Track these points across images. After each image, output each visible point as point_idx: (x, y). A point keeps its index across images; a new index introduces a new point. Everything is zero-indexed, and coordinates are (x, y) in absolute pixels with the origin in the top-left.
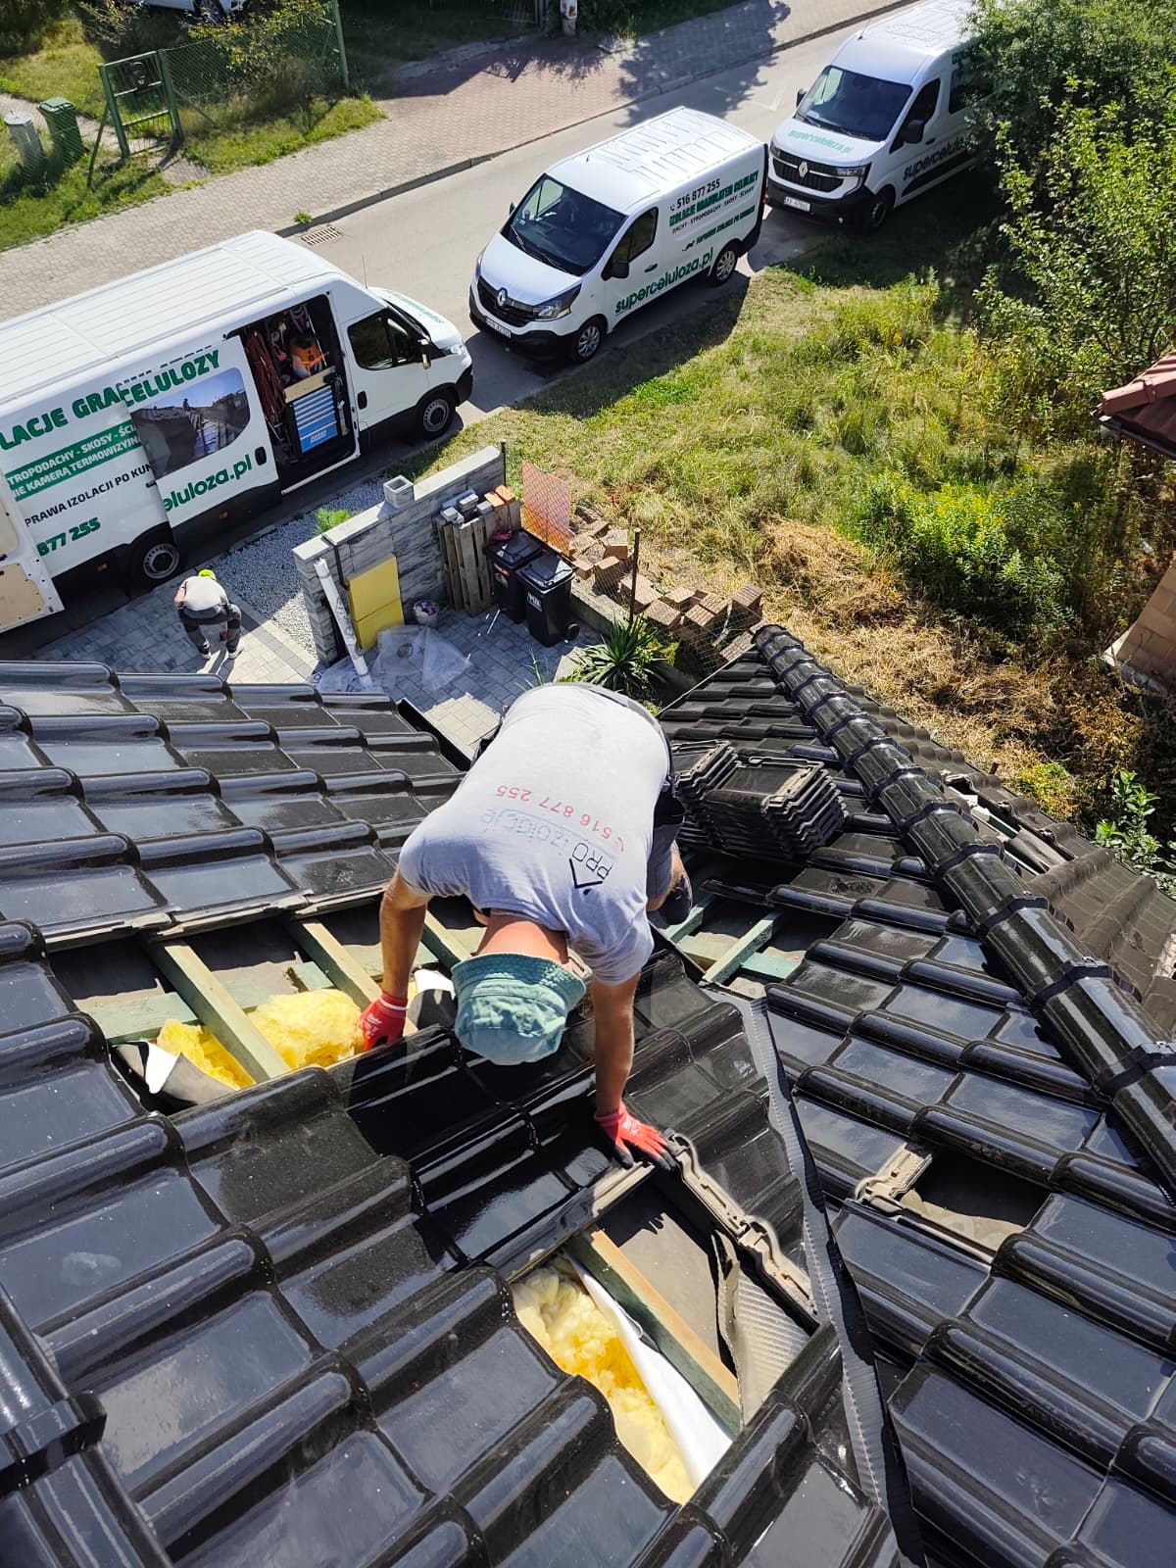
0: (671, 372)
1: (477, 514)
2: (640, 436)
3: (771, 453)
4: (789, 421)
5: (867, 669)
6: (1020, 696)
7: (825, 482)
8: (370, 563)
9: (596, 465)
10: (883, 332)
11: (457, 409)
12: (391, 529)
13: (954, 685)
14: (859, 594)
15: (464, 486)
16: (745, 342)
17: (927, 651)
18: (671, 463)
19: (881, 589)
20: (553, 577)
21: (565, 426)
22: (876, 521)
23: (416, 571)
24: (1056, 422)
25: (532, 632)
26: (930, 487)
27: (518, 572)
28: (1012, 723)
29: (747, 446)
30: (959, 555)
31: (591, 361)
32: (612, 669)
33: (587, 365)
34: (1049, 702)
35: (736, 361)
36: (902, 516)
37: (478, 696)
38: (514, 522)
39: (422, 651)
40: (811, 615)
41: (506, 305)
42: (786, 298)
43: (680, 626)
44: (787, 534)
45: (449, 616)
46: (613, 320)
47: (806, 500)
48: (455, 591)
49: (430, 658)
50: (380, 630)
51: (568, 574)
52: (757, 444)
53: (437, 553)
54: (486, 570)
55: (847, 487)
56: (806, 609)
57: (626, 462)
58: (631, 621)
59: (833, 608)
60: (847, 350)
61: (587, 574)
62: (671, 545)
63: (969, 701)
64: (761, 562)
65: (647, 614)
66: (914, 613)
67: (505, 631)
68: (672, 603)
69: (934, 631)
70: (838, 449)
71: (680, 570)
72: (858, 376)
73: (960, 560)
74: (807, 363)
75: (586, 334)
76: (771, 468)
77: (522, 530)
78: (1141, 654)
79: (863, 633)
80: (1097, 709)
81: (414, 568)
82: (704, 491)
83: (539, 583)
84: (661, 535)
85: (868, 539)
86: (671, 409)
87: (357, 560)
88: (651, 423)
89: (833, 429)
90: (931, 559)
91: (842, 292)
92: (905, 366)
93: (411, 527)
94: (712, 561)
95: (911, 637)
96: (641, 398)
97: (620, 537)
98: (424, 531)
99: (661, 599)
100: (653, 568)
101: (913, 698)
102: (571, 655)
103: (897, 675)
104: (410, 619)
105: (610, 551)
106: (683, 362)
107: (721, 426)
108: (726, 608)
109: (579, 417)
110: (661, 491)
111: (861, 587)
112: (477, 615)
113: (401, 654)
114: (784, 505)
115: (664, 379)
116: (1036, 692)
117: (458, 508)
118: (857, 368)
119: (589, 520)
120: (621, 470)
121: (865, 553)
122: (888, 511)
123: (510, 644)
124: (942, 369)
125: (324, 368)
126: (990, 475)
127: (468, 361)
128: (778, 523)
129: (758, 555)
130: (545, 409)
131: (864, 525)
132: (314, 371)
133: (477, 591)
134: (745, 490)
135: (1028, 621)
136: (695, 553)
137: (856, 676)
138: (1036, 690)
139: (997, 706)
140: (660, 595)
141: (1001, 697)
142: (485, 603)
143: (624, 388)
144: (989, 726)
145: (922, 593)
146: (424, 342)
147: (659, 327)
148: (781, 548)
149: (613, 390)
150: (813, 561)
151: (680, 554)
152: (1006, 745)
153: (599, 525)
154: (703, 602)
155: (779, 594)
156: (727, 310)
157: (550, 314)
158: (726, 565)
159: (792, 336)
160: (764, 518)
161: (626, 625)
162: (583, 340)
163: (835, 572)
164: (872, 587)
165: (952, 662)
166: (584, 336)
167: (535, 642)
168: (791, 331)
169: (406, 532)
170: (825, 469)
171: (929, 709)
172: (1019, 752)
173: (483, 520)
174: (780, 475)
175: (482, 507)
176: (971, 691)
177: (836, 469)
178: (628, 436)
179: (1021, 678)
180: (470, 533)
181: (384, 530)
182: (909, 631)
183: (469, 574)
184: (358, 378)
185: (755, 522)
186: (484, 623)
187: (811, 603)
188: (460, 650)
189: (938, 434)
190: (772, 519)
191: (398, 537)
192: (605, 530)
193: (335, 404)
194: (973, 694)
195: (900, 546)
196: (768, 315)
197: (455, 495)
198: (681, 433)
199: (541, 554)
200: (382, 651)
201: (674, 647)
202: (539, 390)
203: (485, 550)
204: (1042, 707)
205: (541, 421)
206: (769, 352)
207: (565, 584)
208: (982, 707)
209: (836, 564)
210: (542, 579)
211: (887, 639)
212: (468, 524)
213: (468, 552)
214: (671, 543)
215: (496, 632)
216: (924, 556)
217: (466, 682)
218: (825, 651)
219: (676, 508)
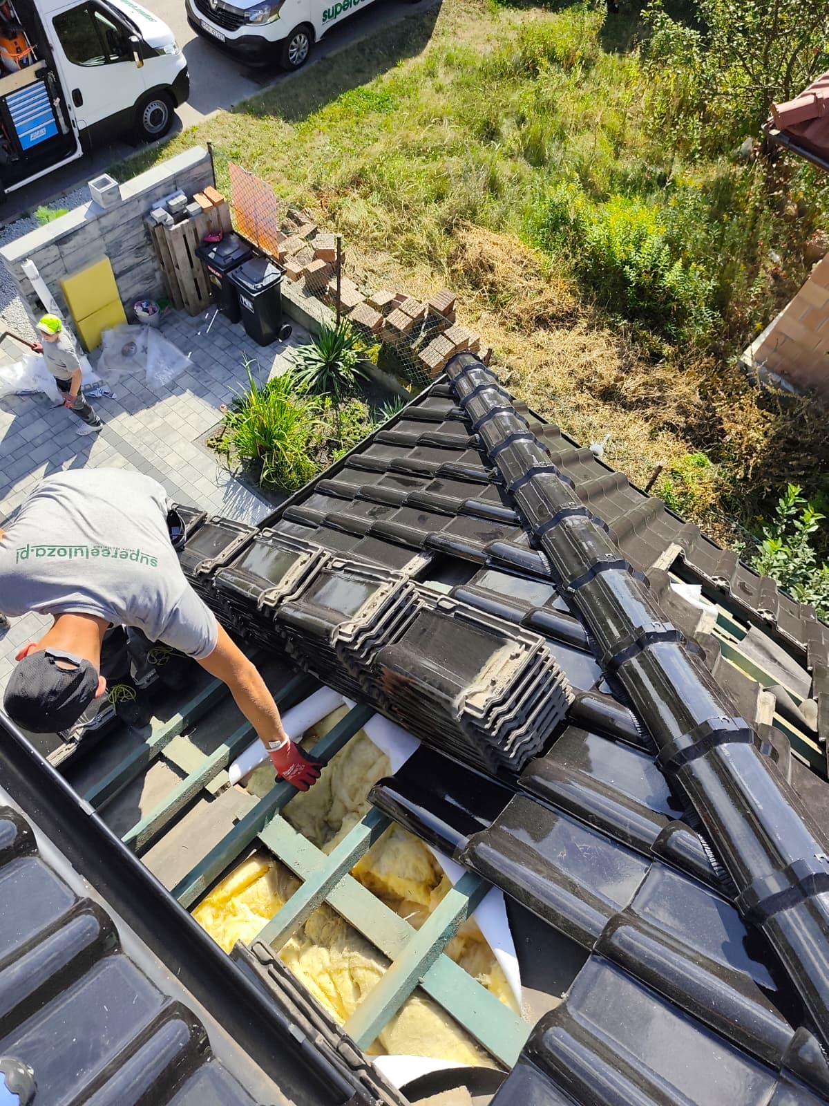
0: (374, 82)
1: (187, 216)
2: (346, 142)
3: (463, 163)
4: (478, 132)
5: (545, 369)
6: (672, 393)
7: (509, 191)
8: (83, 263)
9: (306, 170)
10: (559, 52)
11: (176, 110)
12: (101, 229)
13: (618, 384)
14: (538, 299)
15: (173, 187)
16: (439, 56)
17: (595, 353)
18: (374, 169)
19: (559, 295)
20: (261, 280)
21: (276, 130)
22: (554, 230)
23: (135, 271)
24: (703, 141)
25: (249, 332)
26: (600, 198)
27: (229, 274)
28: (665, 418)
29: (441, 156)
30: (625, 263)
31: (302, 69)
32: (322, 369)
33: (298, 72)
34: (696, 399)
35: (431, 74)
36: (576, 227)
37: (200, 393)
38: (224, 224)
39: (145, 350)
40: (497, 318)
41: (219, 9)
42: (475, 17)
43: (382, 329)
44: (477, 241)
45: (170, 314)
46: (320, 29)
47: (493, 208)
48: (174, 291)
49: (153, 355)
50: (103, 329)
51: (276, 277)
52: (451, 153)
53: (153, 254)
54: (201, 271)
55: (529, 196)
56: (494, 312)
57: (334, 166)
58: (338, 323)
59: (517, 312)
60: (528, 68)
61: (298, 276)
62: (376, 249)
63: (631, 398)
64: (454, 267)
65: (351, 317)
66: (585, 317)
67: (224, 330)
68: (374, 306)
69: (603, 334)
70: (521, 160)
71: (383, 274)
72: (538, 92)
73: (627, 268)
74: (494, 79)
75: (296, 41)
76: (463, 177)
77: (233, 232)
78: (775, 357)
79: (541, 335)
80: (737, 405)
81: (130, 269)
82: (404, 198)
83: (249, 285)
84: (366, 240)
85: (547, 247)
86: (374, 117)
87: (68, 261)
88: (356, 130)
89: (517, 142)
90: (601, 266)
91: (523, 13)
92: (578, 85)
93: (122, 228)
94: (410, 264)
95: (583, 339)
96: (346, 106)
97: (326, 241)
98: (135, 232)
99: (365, 302)
100: (359, 271)
101: (584, 395)
102: (285, 354)
103: (570, 374)
104: (132, 319)
105: (318, 255)
106: (384, 72)
107: (418, 136)
108: (424, 310)
109: (291, 121)
110: (365, 197)
111: (540, 292)
112: (196, 315)
113: (126, 353)
114: (474, 213)
115: (367, 87)
116: (686, 390)
117: (168, 209)
118: (537, 84)
119: (300, 224)
120: (328, 175)
121: (544, 260)
122: (564, 220)
123: (228, 343)
124: (608, 89)
125: (35, 62)
126: (649, 188)
127: (182, 62)
128: (468, 230)
129: (451, 259)
130: (259, 114)
131: (543, 233)
132: (23, 65)
133: (194, 291)
134: (440, 198)
135: (679, 325)
136: (396, 257)
137: (536, 375)
138: (685, 387)
139: (654, 402)
140: (364, 298)
141: (659, 394)
142: (203, 303)
143: (330, 94)
144: (647, 420)
145: (592, 298)
146: (134, 39)
147: (362, 38)
148: (471, 255)
149: (321, 98)
150: (499, 267)
151: (383, 257)
152: (660, 438)
153: (308, 228)
154: (403, 305)
155: (469, 299)
156: (423, 26)
157: (260, 19)
158: (424, 269)
159: (480, 52)
160: (456, 224)
161: (333, 326)
162: (293, 47)
163: (518, 278)
164: (550, 293)
165: (618, 362)
166: (293, 43)
167: (251, 341)
168: (479, 48)
169: (117, 232)
170: (510, 179)
171: (597, 405)
172: (670, 443)
173: (193, 222)
174: (472, 184)
175: (191, 208)
176: (632, 389)
177: (519, 180)
178: (335, 142)
179: (674, 377)
180: (181, 235)
181: (93, 230)
182: (581, 334)
183: (185, 275)
184: (71, 74)
185: (449, 229)
186: (203, 322)
187: (498, 306)
188: (180, 348)
189: (606, 149)
190: (463, 226)
191: (110, 237)
192: (313, 234)
193: (51, 101)
194: (634, 392)
195: (574, 254)
196: (459, 32)
197: (165, 196)
198: (384, 141)
199: (251, 257)
200: (107, 350)
201: (377, 347)
202: (252, 95)
203: (198, 252)
204: (690, 403)
205: (254, 125)
206: (460, 66)
207: (275, 287)
208: (642, 403)
209: (519, 270)
210: (253, 282)
211: (562, 341)
212: (179, 225)
213: (180, 254)
214: (374, 246)
215: (215, 331)
216: (597, 265)
217: (188, 379)
218: (510, 351)
219: (378, 213)
